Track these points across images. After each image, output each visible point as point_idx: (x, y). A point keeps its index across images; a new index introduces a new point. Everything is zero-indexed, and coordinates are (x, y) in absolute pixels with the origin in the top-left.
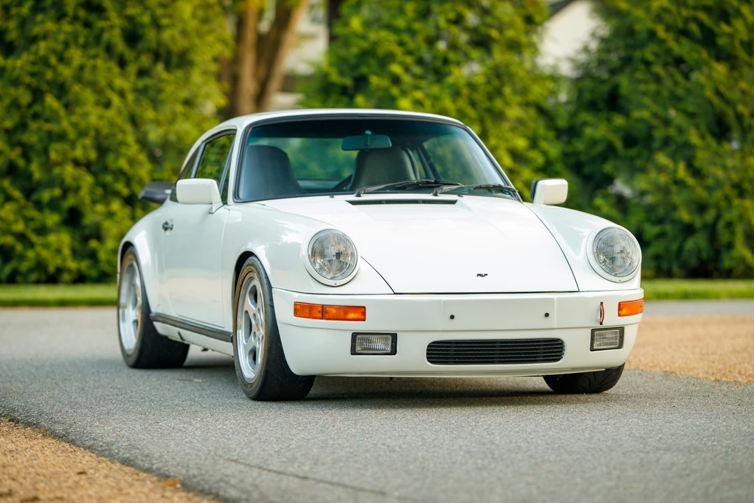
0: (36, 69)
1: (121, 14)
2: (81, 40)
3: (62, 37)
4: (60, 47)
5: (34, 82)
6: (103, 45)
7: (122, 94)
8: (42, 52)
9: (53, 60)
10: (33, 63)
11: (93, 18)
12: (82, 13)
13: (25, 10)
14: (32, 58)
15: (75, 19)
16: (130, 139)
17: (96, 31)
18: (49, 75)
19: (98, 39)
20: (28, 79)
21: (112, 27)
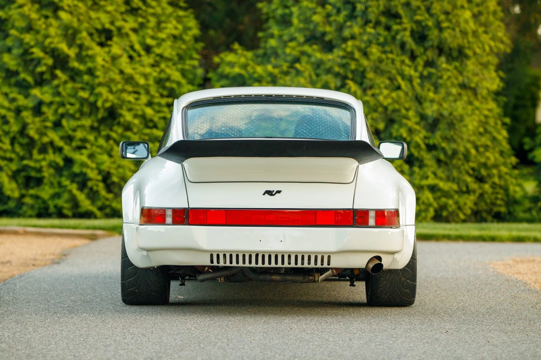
0: (344, 61)
1: (412, 20)
2: (381, 40)
3: (365, 38)
4: (363, 45)
5: (342, 71)
6: (398, 43)
7: (410, 80)
8: (349, 49)
9: (357, 55)
10: (343, 57)
11: (391, 23)
12: (383, 19)
13: (341, 18)
14: (341, 53)
15: (377, 23)
16: (411, 113)
17: (393, 33)
18: (353, 66)
19: (394, 38)
20: (337, 69)
21: (405, 29)
